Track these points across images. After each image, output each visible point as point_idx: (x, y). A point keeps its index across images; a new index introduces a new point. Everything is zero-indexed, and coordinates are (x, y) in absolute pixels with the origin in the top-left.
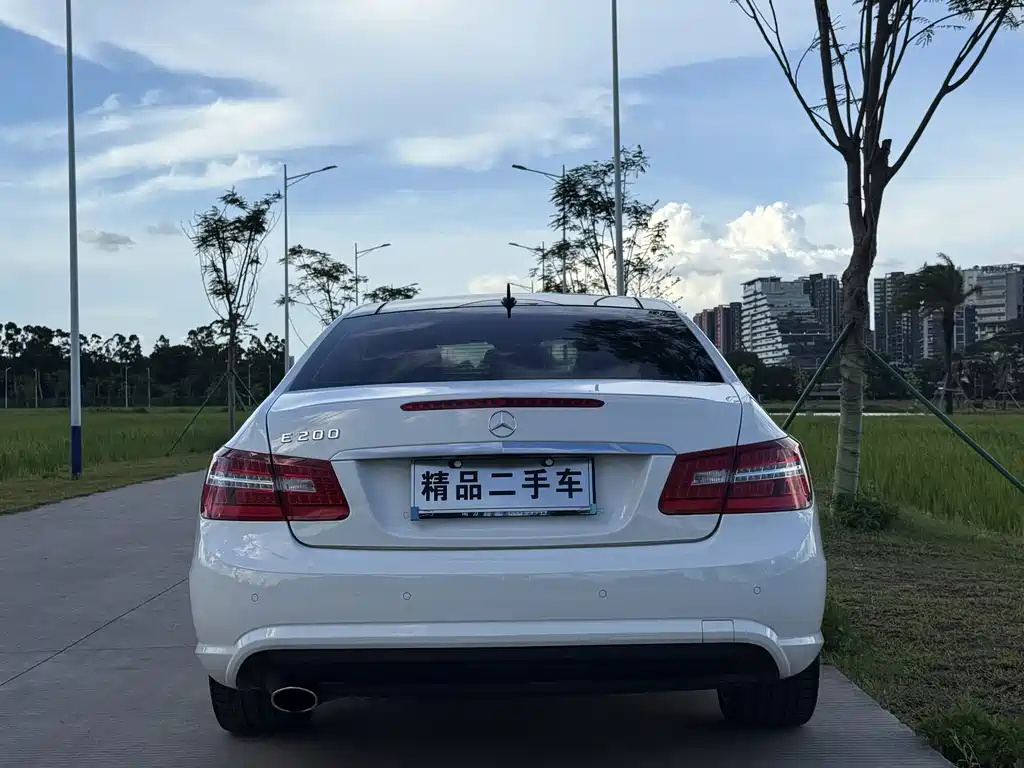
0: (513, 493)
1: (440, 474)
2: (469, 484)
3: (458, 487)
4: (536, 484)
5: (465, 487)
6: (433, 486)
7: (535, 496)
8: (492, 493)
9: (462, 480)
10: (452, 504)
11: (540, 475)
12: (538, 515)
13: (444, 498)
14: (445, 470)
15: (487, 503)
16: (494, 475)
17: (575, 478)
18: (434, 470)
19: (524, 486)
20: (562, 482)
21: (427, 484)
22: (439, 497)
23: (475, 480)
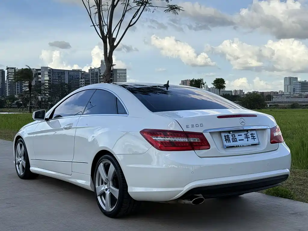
0: (243, 140)
1: (228, 135)
2: (234, 138)
3: (232, 139)
4: (247, 137)
5: (233, 139)
6: (227, 139)
7: (248, 141)
8: (239, 140)
9: (233, 137)
10: (232, 144)
11: (247, 135)
12: (249, 145)
13: (230, 142)
14: (229, 134)
15: (239, 143)
16: (238, 135)
17: (254, 135)
18: (226, 134)
19: (245, 138)
20: (252, 137)
21: (225, 138)
22: (229, 142)
23: (235, 137)
